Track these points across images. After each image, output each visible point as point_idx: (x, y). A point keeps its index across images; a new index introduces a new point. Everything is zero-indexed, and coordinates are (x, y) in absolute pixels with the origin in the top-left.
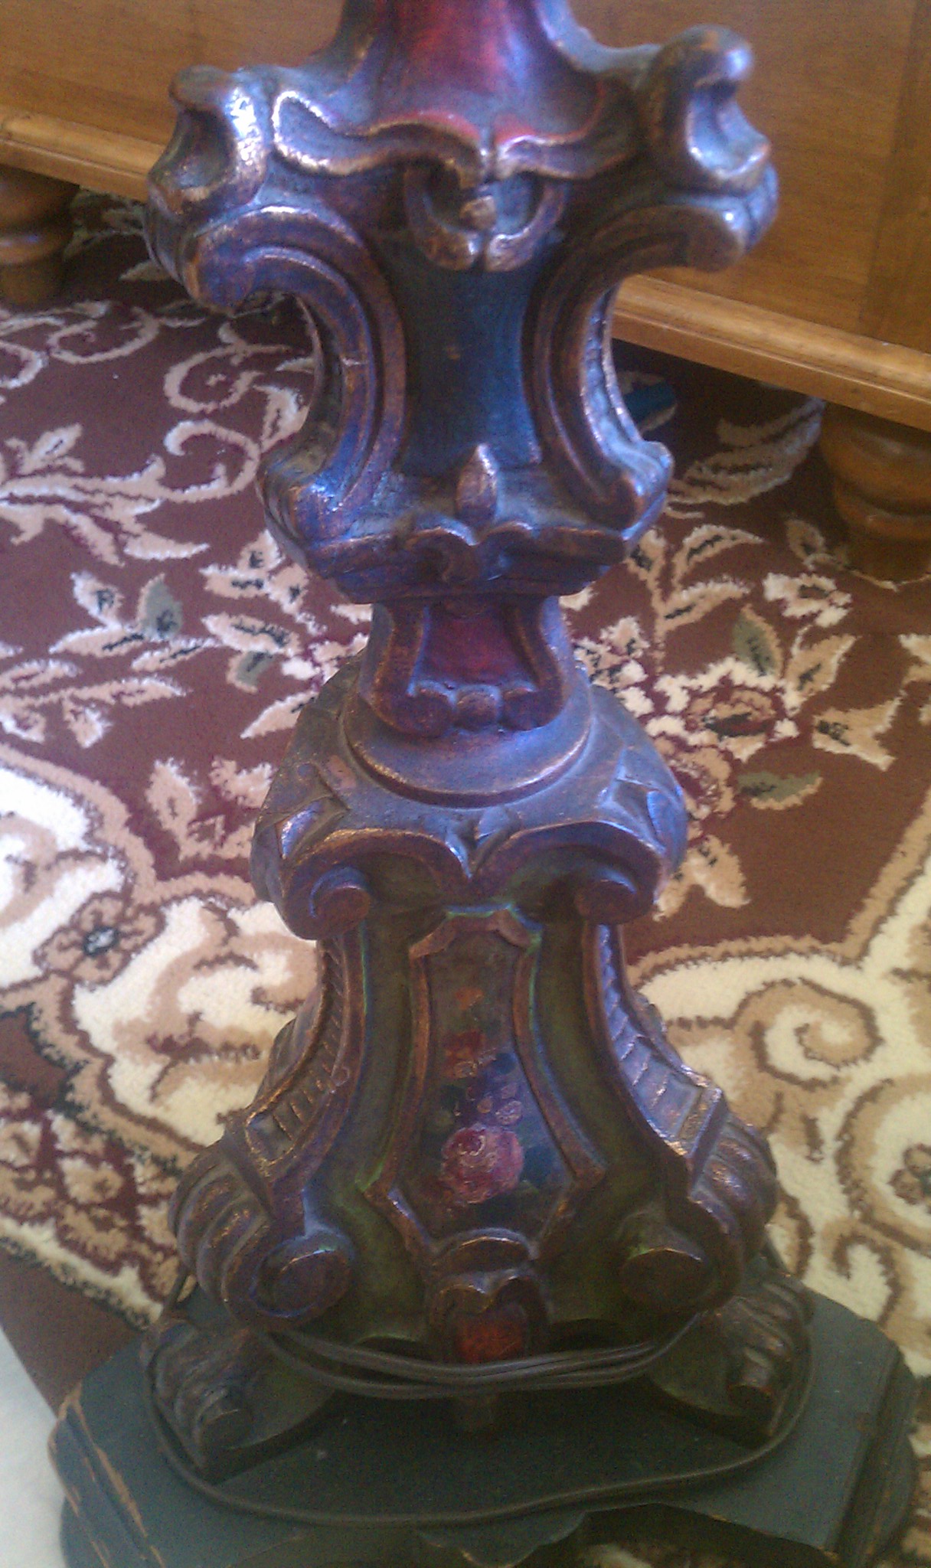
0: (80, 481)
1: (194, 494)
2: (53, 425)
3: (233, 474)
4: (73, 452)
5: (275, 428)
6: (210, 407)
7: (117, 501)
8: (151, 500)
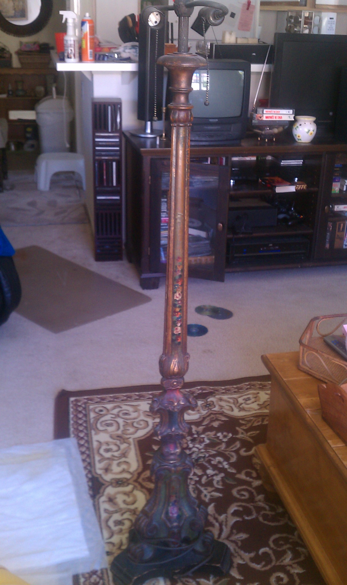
0: (237, 548)
1: (254, 565)
2: (244, 532)
3: (265, 566)
4: (242, 541)
5: (282, 561)
6: (275, 548)
7: (238, 557)
8: (244, 561)
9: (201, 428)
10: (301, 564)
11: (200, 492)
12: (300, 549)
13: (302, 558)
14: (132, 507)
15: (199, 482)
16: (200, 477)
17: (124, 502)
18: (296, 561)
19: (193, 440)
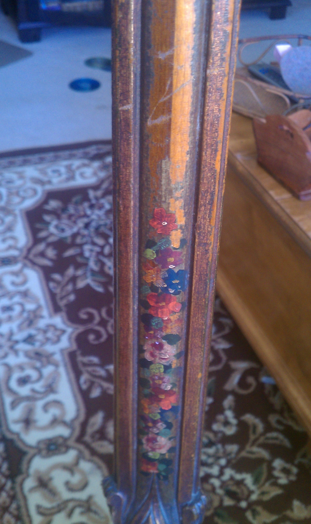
9: (99, 193)
10: (226, 338)
11: (103, 264)
12: (225, 321)
13: (227, 331)
14: (22, 288)
15: (101, 253)
16: (102, 247)
17: (13, 283)
18: (221, 334)
19: (92, 206)
